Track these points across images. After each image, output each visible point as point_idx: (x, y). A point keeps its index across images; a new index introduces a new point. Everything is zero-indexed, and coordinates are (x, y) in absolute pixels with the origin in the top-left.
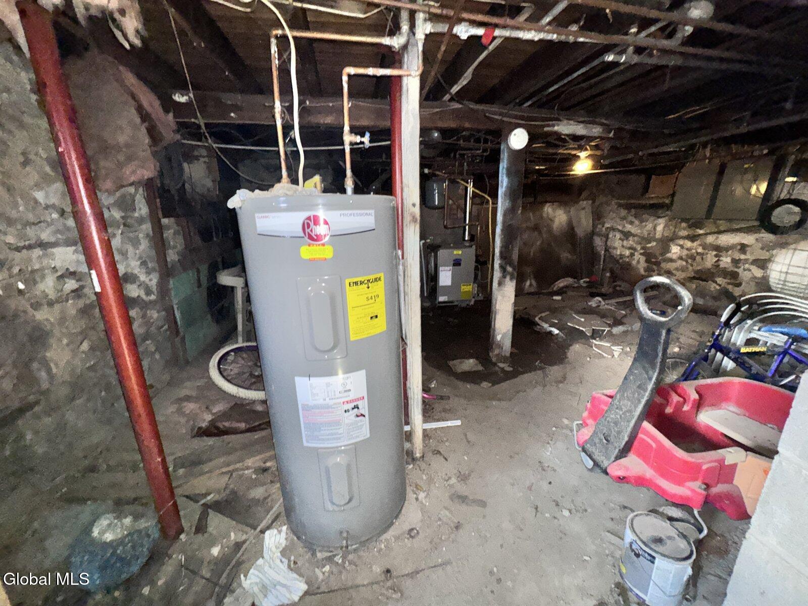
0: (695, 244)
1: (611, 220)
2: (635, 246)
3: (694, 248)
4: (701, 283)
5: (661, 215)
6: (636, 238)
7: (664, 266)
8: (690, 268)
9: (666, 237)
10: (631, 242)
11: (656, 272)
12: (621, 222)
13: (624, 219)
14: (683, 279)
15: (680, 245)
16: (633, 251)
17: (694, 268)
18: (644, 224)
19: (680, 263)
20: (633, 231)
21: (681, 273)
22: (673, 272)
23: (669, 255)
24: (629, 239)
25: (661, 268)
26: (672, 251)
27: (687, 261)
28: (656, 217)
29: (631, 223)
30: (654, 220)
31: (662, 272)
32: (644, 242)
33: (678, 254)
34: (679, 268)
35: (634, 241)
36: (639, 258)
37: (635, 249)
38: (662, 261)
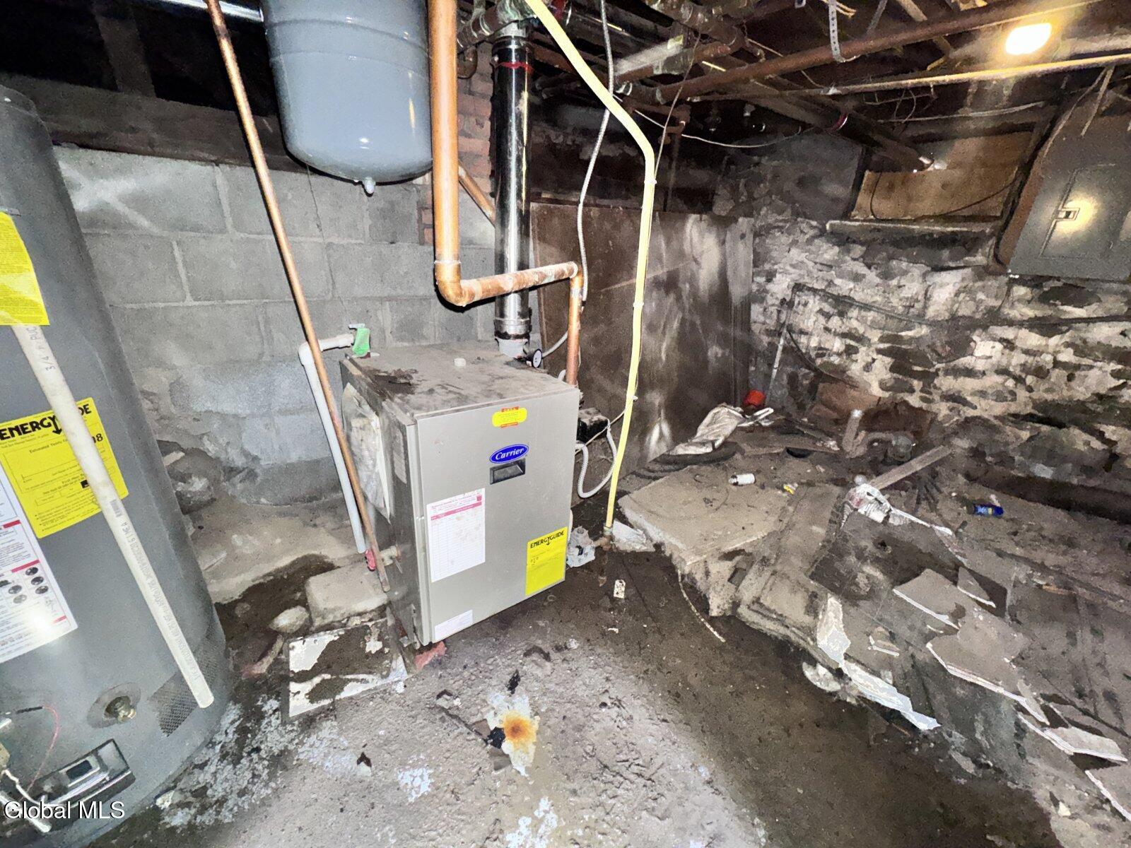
0: (1055, 341)
1: (793, 266)
2: (861, 330)
3: (1051, 350)
4: (1045, 428)
5: (952, 264)
6: (871, 315)
7: (946, 383)
8: (1022, 394)
9: (963, 317)
10: (854, 321)
11: (918, 394)
12: (820, 274)
13: (831, 267)
14: (996, 417)
15: (1002, 340)
16: (853, 343)
17: (1035, 395)
18: (894, 282)
19: (994, 380)
20: (858, 296)
21: (993, 403)
22: (969, 398)
23: (965, 361)
24: (850, 314)
25: (935, 387)
26: (978, 353)
27: (1019, 380)
28: (929, 269)
29: (857, 278)
30: (924, 275)
31: (937, 398)
32: (893, 324)
33: (994, 360)
34: (990, 391)
35: (861, 320)
36: (874, 360)
37: (860, 339)
38: (940, 373)
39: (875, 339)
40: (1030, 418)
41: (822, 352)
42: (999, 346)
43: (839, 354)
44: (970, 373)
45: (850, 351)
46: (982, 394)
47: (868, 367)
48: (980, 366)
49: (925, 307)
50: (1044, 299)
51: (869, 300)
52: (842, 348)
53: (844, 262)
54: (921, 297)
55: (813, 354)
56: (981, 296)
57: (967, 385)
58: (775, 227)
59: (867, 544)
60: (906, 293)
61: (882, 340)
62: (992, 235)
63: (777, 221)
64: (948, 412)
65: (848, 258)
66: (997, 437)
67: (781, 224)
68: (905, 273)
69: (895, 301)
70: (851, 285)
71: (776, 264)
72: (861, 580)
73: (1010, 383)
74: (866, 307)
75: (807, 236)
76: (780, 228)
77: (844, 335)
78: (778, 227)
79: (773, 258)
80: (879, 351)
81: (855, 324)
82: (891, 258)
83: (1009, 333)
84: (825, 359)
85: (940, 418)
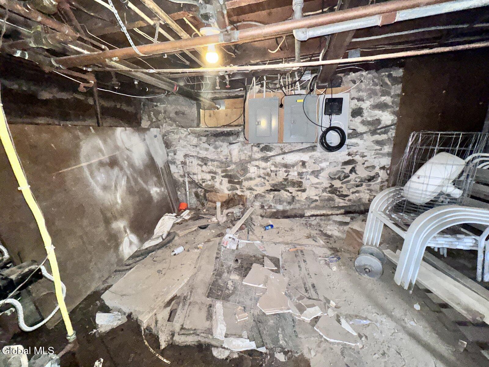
0: (268, 164)
1: (183, 147)
2: (214, 170)
3: (269, 167)
4: (276, 193)
5: (234, 142)
6: (216, 163)
7: (246, 184)
8: (267, 183)
9: (243, 160)
10: (211, 166)
11: (239, 190)
12: (194, 149)
13: (196, 146)
14: (263, 192)
15: (256, 166)
16: (213, 175)
17: (270, 182)
18: (219, 150)
19: (258, 180)
20: (210, 157)
21: (260, 188)
22: (254, 188)
23: (248, 175)
24: (208, 164)
25: (243, 186)
26: (251, 172)
27: (264, 178)
28: (228, 144)
29: (207, 150)
30: (227, 147)
31: (245, 190)
32: (223, 165)
33: (256, 173)
34: (259, 184)
35: (213, 165)
36: (222, 180)
37: (215, 173)
38: (243, 181)
39: (220, 172)
40: (271, 190)
41: (204, 181)
42: (256, 168)
43: (210, 180)
44: (251, 179)
45: (213, 178)
46: (257, 185)
47: (221, 183)
48: (253, 176)
49: (231, 158)
50: (262, 150)
51: (213, 158)
52: (210, 178)
53: (200, 144)
54: (229, 155)
55: (201, 182)
56: (246, 152)
57: (251, 183)
58: (171, 132)
59: (231, 263)
60: (224, 153)
61: (222, 172)
62: (242, 131)
63: (171, 129)
64: (250, 194)
65: (201, 142)
66: (265, 199)
67: (173, 130)
68: (221, 146)
69: (222, 157)
70: (206, 153)
71: (175, 147)
72: (230, 284)
73: (263, 180)
74: (212, 160)
75: (184, 135)
76: (173, 132)
77: (210, 172)
78: (172, 132)
79: (173, 145)
80: (223, 177)
81: (211, 167)
82: (215, 141)
83: (257, 163)
84: (206, 183)
85: (248, 197)
